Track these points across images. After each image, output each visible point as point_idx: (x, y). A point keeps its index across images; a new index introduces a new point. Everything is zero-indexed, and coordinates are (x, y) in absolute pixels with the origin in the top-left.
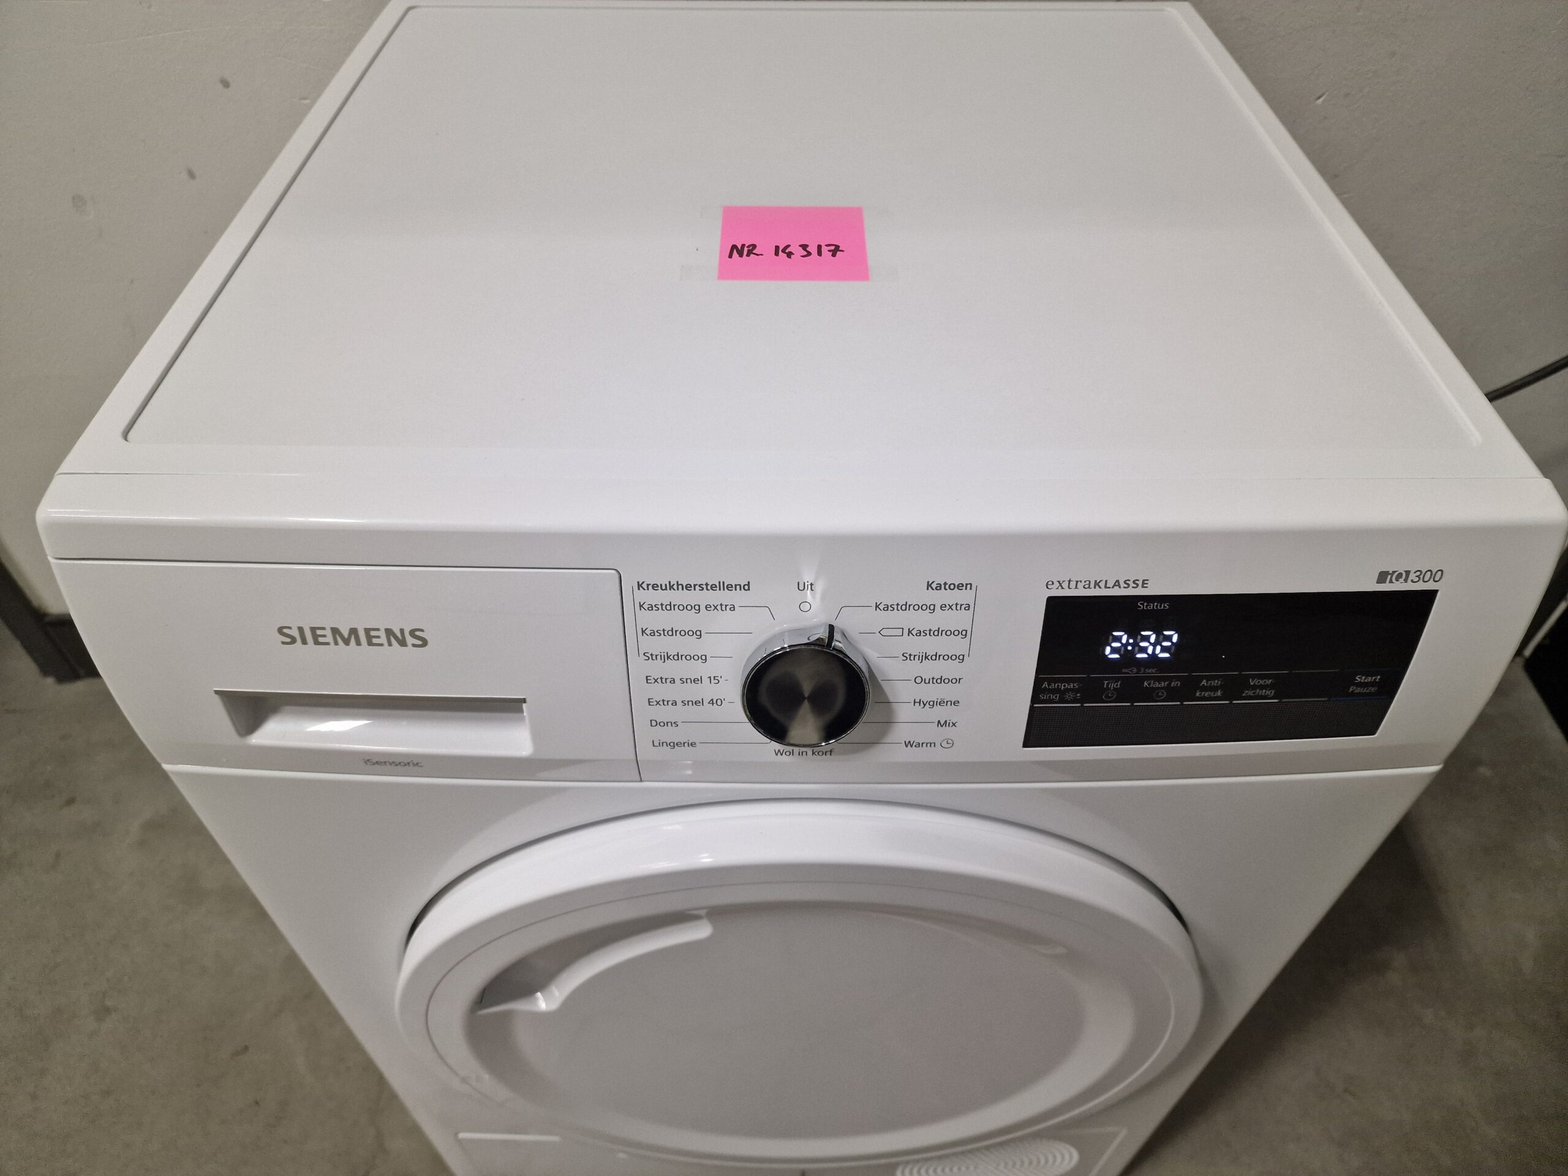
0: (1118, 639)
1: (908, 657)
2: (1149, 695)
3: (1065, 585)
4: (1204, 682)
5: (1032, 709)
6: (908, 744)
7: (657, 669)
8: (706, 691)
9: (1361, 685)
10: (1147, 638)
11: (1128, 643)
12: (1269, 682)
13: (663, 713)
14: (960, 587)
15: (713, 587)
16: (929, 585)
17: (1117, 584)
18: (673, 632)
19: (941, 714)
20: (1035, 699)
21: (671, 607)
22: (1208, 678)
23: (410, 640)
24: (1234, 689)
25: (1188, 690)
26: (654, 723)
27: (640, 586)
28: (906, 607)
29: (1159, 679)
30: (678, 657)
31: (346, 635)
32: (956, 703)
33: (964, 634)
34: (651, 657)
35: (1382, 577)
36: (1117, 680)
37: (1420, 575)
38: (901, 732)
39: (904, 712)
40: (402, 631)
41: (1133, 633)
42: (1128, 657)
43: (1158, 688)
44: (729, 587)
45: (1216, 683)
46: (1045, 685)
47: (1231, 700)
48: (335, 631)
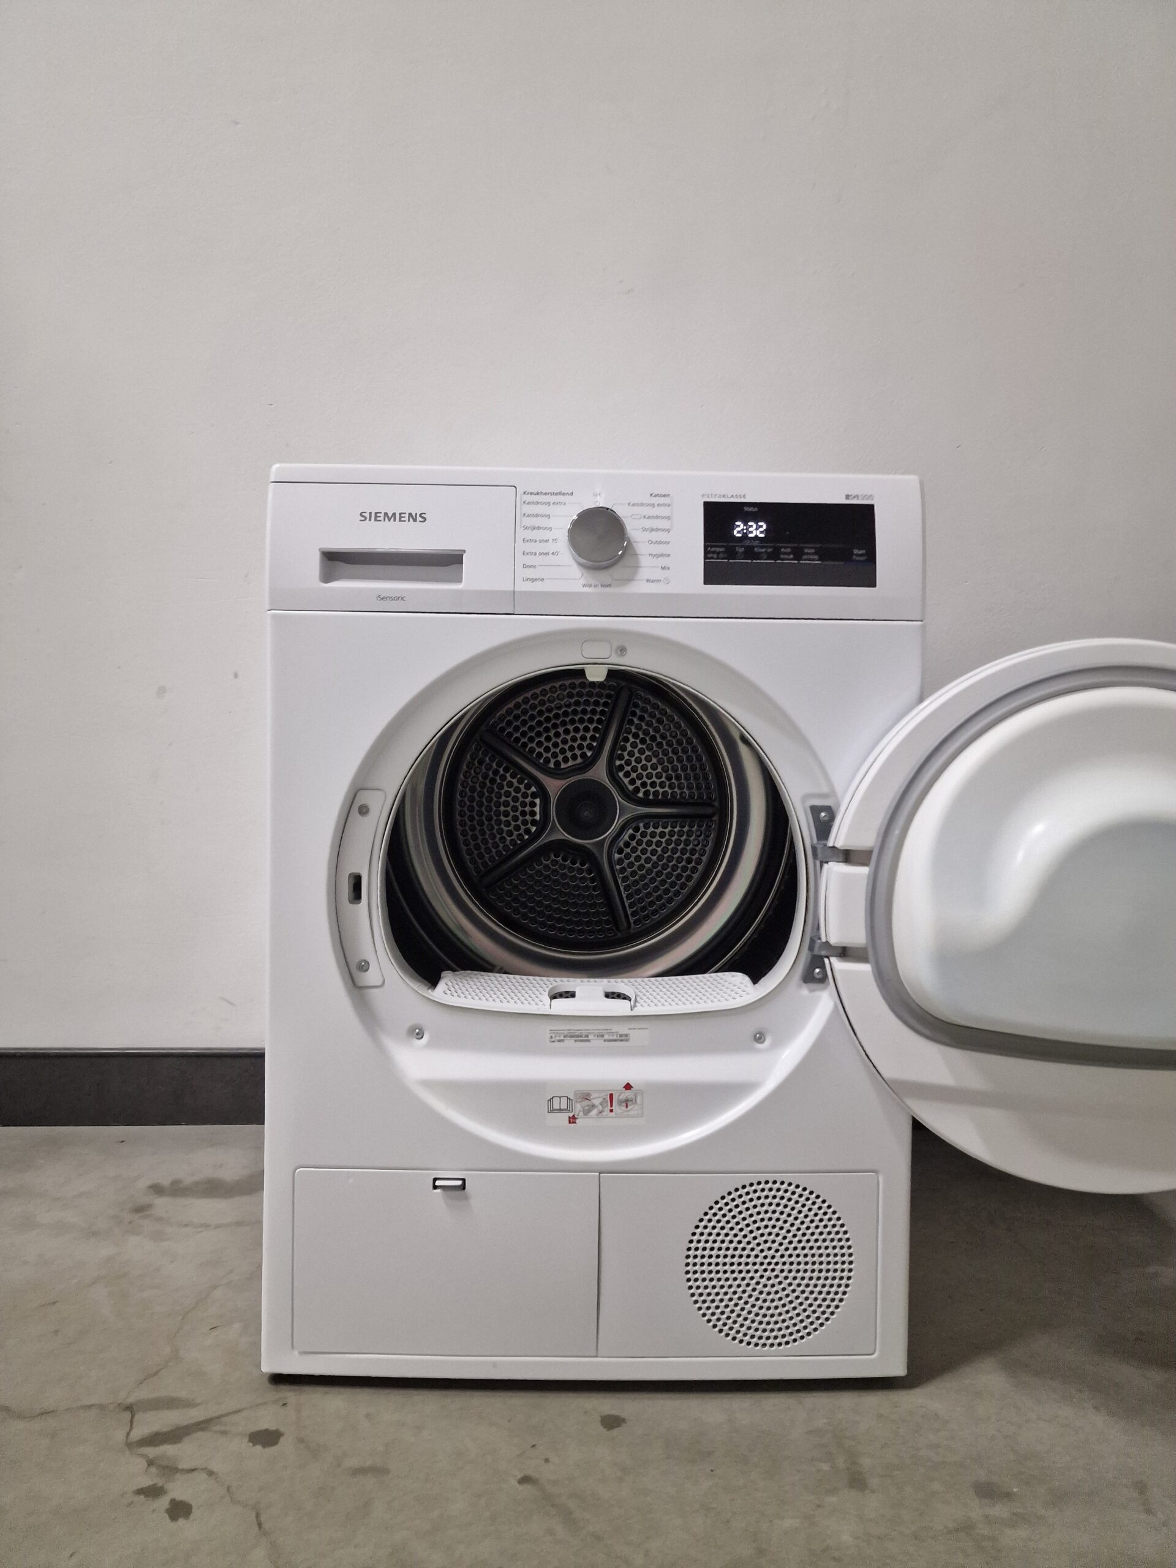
0: (739, 526)
1: (645, 530)
2: (757, 556)
3: (710, 496)
4: (782, 550)
5: (705, 562)
6: (648, 581)
7: (530, 534)
8: (550, 547)
9: (857, 555)
10: (751, 526)
11: (743, 530)
12: (813, 551)
13: (529, 560)
14: (664, 496)
15: (557, 494)
16: (651, 495)
17: (732, 496)
18: (537, 515)
19: (663, 561)
20: (705, 558)
21: (537, 503)
22: (785, 548)
23: (419, 519)
24: (798, 554)
25: (775, 555)
26: (525, 566)
27: (524, 493)
28: (642, 505)
29: (762, 547)
30: (539, 528)
31: (390, 516)
32: (669, 555)
33: (669, 518)
34: (526, 528)
35: (847, 497)
36: (742, 546)
37: (864, 497)
38: (644, 573)
39: (645, 561)
40: (416, 514)
41: (745, 524)
42: (745, 536)
43: (762, 552)
44: (564, 494)
45: (789, 550)
46: (709, 549)
47: (799, 560)
48: (386, 514)
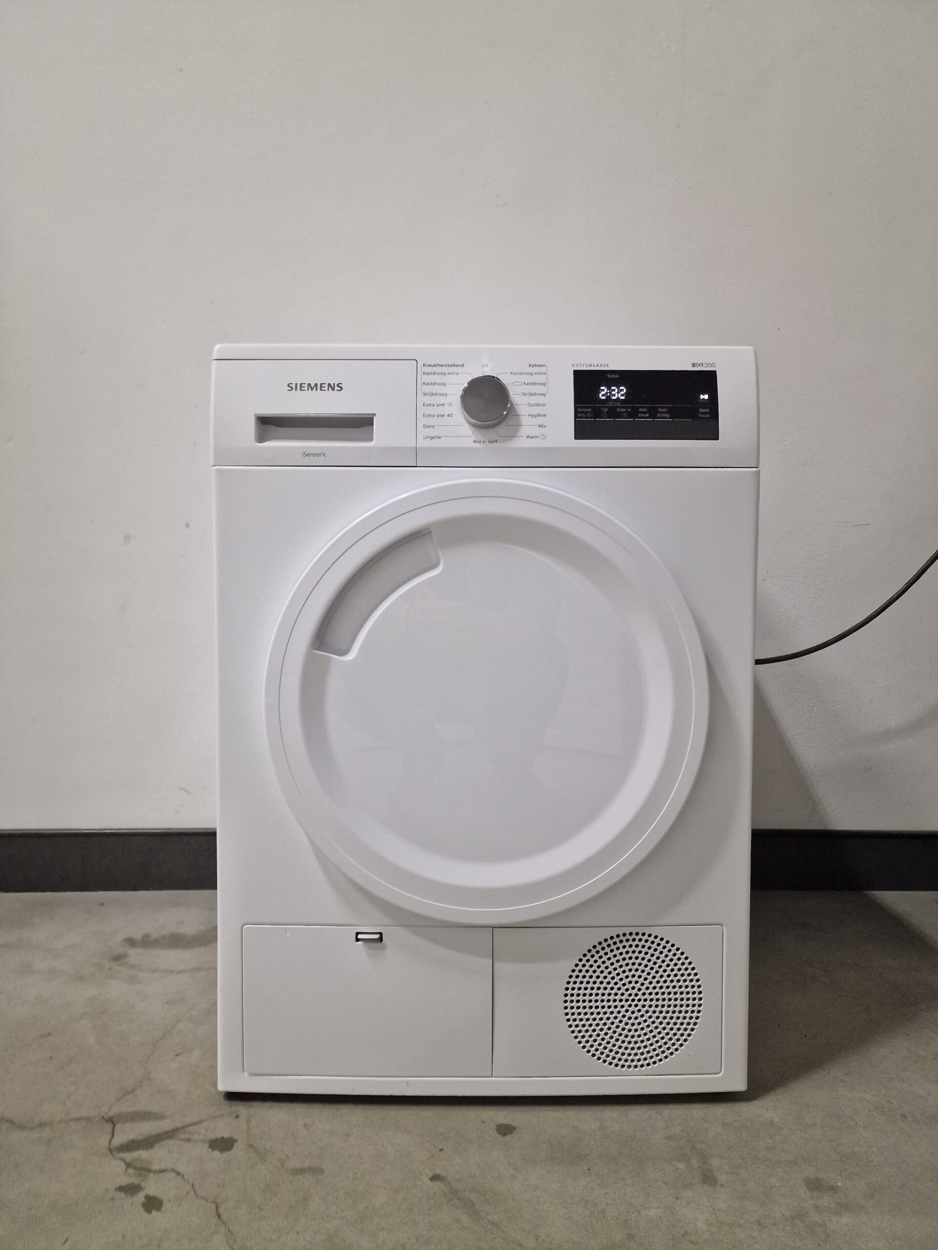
0: (603, 390)
1: (524, 394)
2: (619, 415)
3: (579, 365)
4: (640, 410)
5: (575, 421)
6: (528, 437)
7: (428, 400)
8: (446, 410)
9: (701, 413)
10: (614, 390)
11: (607, 393)
12: (666, 410)
13: (429, 421)
14: (541, 366)
15: (451, 366)
16: (530, 365)
17: (598, 365)
18: (434, 384)
19: (540, 421)
20: (576, 417)
21: (435, 373)
22: (642, 408)
23: (336, 388)
24: (653, 413)
25: (634, 414)
26: (425, 426)
27: (424, 365)
28: (521, 374)
29: (623, 407)
30: (436, 394)
31: (313, 386)
32: (544, 416)
33: (544, 384)
34: (425, 394)
35: (694, 365)
36: (606, 407)
37: (707, 365)
38: (525, 431)
39: (525, 420)
40: (334, 384)
41: (609, 388)
42: (608, 399)
43: (622, 412)
44: (457, 366)
45: (645, 410)
46: (579, 409)
47: (654, 418)
48: (309, 385)
